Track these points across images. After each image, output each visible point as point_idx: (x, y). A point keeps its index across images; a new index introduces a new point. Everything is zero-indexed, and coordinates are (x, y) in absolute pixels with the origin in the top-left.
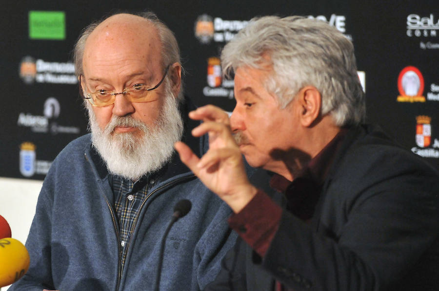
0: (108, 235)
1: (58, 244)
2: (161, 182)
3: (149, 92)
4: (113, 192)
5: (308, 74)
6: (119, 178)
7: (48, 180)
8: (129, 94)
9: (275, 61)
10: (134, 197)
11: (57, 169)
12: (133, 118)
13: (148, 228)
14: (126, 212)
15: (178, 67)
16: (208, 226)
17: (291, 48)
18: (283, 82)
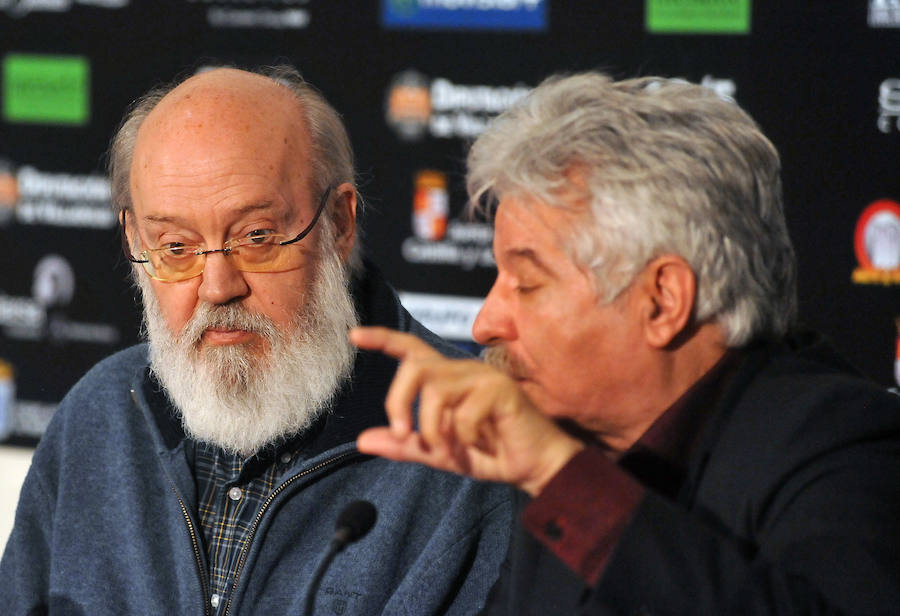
0: (183, 581)
1: (64, 601)
2: (305, 459)
3: (284, 247)
4: (195, 480)
5: (670, 226)
6: (211, 449)
7: (43, 451)
8: (237, 253)
9: (596, 190)
10: (244, 494)
11: (65, 425)
12: (246, 309)
13: (274, 565)
14: (225, 528)
15: (348, 194)
16: (412, 563)
17: (634, 163)
18: (610, 240)
